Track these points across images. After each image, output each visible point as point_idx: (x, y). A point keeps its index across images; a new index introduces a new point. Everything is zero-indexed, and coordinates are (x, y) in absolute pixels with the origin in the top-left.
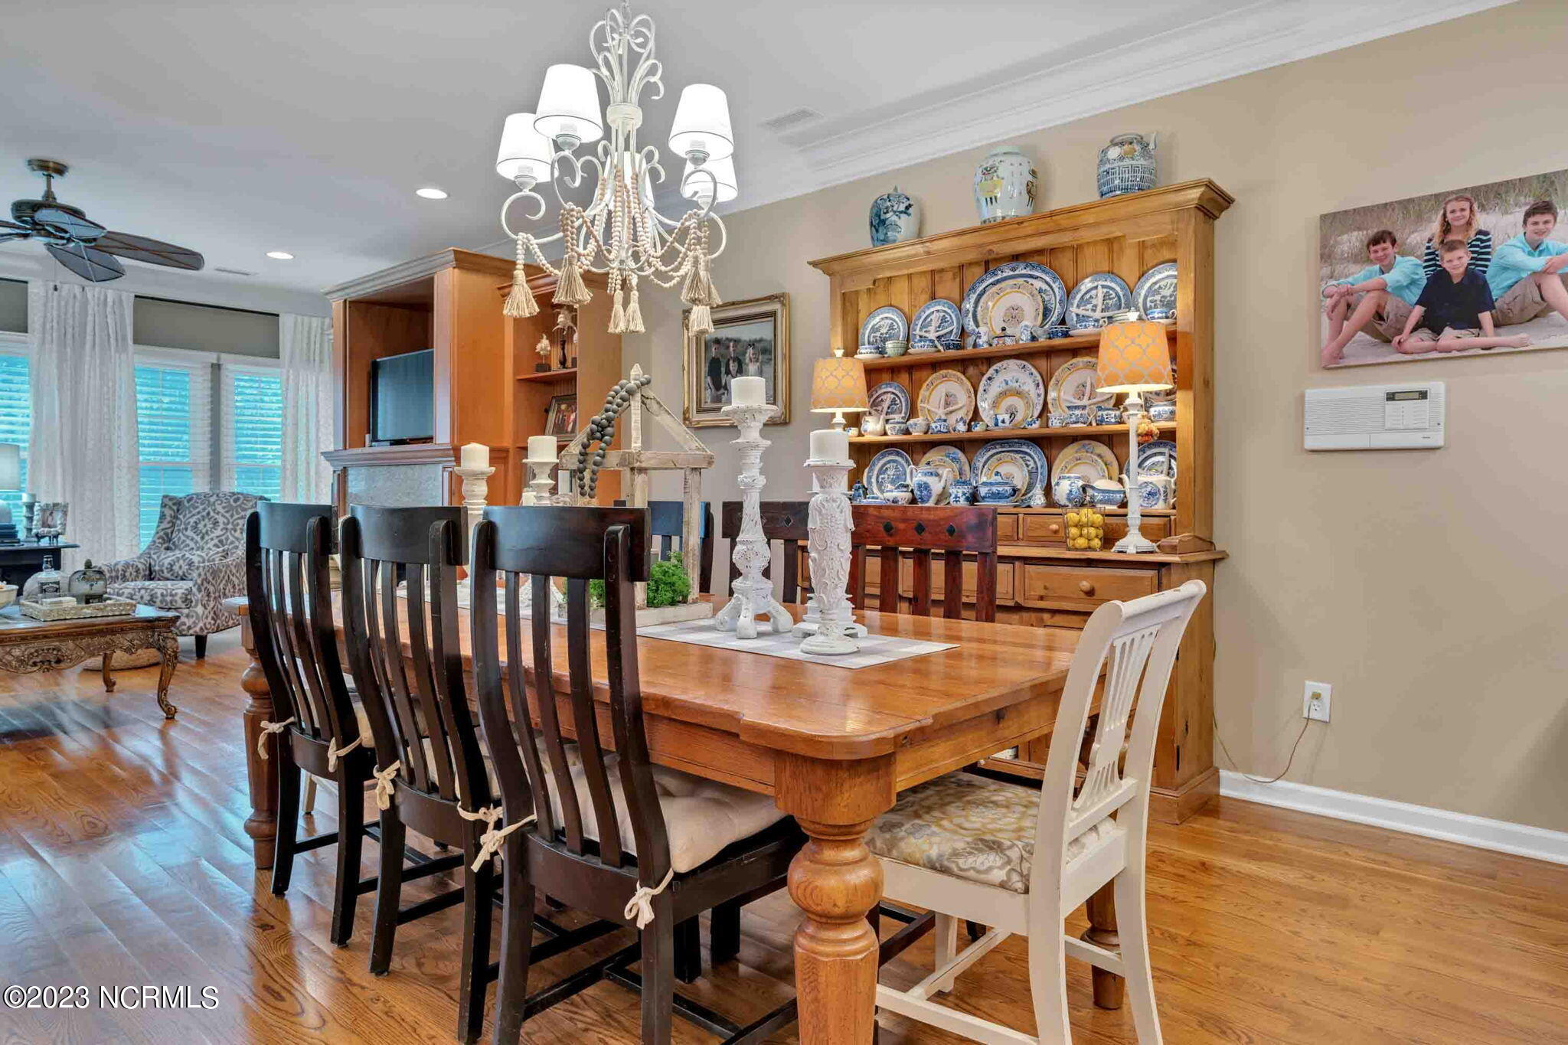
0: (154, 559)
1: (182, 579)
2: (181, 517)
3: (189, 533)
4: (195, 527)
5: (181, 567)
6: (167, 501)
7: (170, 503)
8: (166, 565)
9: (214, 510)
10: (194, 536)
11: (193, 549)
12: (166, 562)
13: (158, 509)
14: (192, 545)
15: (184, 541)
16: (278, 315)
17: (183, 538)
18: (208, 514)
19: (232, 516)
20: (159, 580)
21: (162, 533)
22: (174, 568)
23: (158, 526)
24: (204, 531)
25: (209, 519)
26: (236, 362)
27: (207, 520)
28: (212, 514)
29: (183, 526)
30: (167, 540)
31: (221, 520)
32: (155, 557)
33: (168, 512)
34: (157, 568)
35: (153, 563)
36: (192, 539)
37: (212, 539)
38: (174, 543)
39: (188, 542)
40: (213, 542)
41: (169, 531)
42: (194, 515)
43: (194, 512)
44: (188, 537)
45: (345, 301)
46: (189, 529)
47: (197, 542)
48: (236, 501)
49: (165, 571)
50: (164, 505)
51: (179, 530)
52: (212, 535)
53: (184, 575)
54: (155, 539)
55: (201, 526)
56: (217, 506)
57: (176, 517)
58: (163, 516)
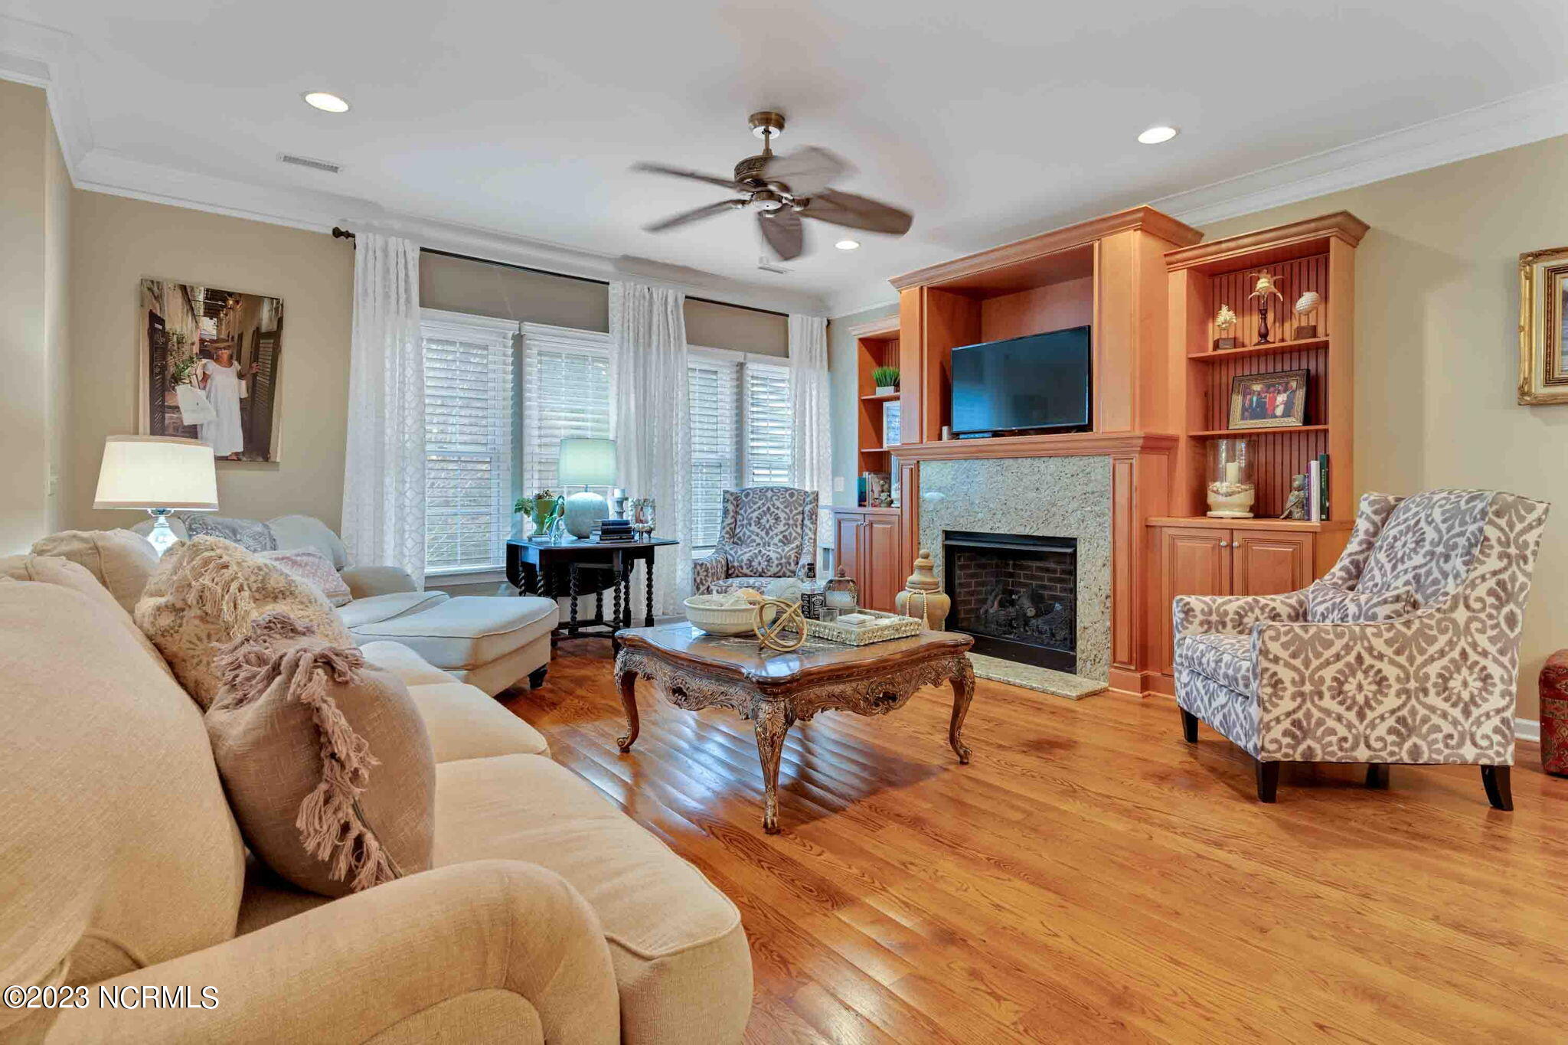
0: (731, 555)
1: (760, 576)
2: (742, 512)
3: (753, 528)
4: (758, 522)
5: (760, 563)
6: (728, 496)
7: (731, 498)
8: (745, 561)
9: (773, 505)
10: (759, 531)
11: (759, 544)
12: (745, 558)
13: (720, 506)
14: (758, 540)
15: (749, 537)
16: (787, 316)
17: (748, 533)
18: (769, 509)
19: (791, 511)
20: (737, 576)
21: (728, 529)
22: (753, 564)
23: (723, 522)
24: (768, 526)
25: (771, 515)
26: (760, 362)
27: (768, 516)
28: (772, 509)
29: (745, 522)
30: (733, 535)
31: (782, 515)
32: (732, 552)
33: (731, 507)
34: (736, 564)
35: (729, 557)
36: (757, 535)
37: (777, 535)
38: (739, 539)
39: (753, 537)
40: (778, 538)
41: (733, 526)
42: (755, 510)
43: (755, 507)
44: (752, 532)
45: (922, 288)
46: (753, 524)
47: (762, 538)
48: (791, 495)
49: (745, 567)
50: (726, 501)
51: (742, 525)
52: (776, 531)
53: (763, 571)
54: (723, 534)
55: (763, 521)
56: (776, 502)
57: (736, 513)
58: (726, 512)
